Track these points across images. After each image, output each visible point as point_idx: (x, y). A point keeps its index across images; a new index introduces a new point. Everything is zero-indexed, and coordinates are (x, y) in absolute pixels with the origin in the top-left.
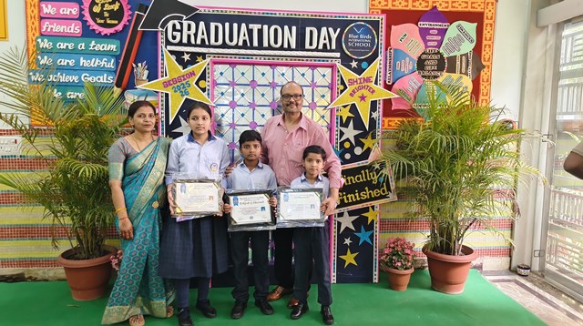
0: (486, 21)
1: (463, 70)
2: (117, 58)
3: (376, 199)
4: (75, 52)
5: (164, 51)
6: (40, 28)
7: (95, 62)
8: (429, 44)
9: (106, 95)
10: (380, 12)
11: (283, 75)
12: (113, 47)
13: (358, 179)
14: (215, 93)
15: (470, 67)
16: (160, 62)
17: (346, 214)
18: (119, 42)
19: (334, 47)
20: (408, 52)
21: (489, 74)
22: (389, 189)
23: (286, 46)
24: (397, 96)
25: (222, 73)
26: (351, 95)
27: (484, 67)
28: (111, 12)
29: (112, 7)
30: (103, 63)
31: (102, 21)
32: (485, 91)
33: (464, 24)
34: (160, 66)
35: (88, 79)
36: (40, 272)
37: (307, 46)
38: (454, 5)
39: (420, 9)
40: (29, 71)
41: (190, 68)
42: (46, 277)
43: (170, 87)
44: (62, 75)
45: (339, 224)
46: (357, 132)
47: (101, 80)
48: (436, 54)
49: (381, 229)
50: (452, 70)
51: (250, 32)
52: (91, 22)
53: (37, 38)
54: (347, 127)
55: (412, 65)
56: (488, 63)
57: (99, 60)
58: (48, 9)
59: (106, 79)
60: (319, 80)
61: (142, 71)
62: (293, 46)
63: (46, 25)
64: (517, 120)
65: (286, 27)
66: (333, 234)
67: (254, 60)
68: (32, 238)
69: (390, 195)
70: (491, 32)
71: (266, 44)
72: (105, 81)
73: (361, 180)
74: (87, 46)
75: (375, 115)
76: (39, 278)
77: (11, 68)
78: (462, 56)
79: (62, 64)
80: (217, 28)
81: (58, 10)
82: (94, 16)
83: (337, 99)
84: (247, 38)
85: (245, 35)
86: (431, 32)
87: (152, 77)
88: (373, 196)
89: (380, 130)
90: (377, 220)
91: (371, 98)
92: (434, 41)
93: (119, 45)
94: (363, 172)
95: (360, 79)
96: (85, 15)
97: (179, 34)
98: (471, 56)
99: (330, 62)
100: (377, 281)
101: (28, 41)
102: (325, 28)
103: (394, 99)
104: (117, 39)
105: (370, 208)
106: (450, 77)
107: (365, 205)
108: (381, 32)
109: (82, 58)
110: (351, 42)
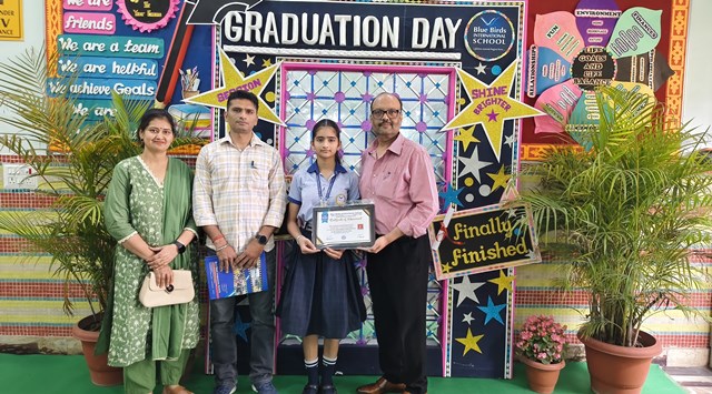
0: (675, 8)
1: (642, 78)
2: (160, 62)
3: (509, 259)
4: (106, 55)
5: (220, 51)
6: (63, 24)
7: (131, 68)
8: (591, 40)
11: (380, 84)
12: (155, 48)
13: (485, 230)
14: (288, 109)
15: (652, 73)
16: (214, 67)
17: (466, 280)
18: (161, 42)
19: (452, 45)
20: (560, 52)
21: (679, 82)
22: (529, 246)
23: (385, 44)
24: (543, 114)
25: (299, 82)
26: (476, 112)
27: (672, 73)
30: (141, 69)
31: (142, 14)
32: (674, 108)
33: (640, 10)
34: (214, 72)
35: (122, 90)
37: (415, 44)
40: (48, 81)
41: (254, 75)
42: (65, 349)
44: (89, 85)
45: (456, 293)
46: (483, 164)
47: (139, 92)
48: (601, 54)
49: (517, 302)
50: (624, 77)
51: (336, 26)
52: (127, 15)
53: (59, 37)
54: (469, 157)
55: (565, 70)
56: (679, 68)
57: (137, 64)
59: (144, 90)
60: (431, 92)
61: (191, 79)
62: (395, 44)
63: (70, 17)
65: (386, 19)
66: (448, 307)
67: (341, 63)
69: (531, 254)
70: (683, 23)
71: (357, 42)
72: (144, 93)
73: (489, 232)
74: (122, 47)
75: (509, 140)
76: (56, 350)
77: (25, 77)
78: (639, 57)
79: (90, 70)
80: (290, 20)
82: (130, 7)
83: (456, 118)
84: (331, 34)
85: (328, 31)
86: (594, 23)
87: (205, 86)
88: (505, 255)
89: (517, 161)
90: (511, 289)
91: (503, 117)
92: (598, 35)
93: (163, 45)
94: (491, 220)
95: (489, 90)
96: (120, 5)
97: (240, 29)
98: (652, 58)
99: (446, 66)
100: (509, 376)
101: (47, 40)
102: (440, 19)
103: (538, 117)
104: (160, 38)
105: (502, 273)
106: (621, 86)
107: (494, 267)
108: (521, 23)
109: (115, 63)
110: (477, 38)
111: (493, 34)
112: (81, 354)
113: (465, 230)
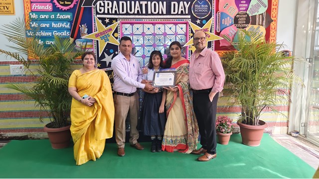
1: (260, 23)
2: (71, 22)
4: (49, 20)
5: (95, 17)
6: (31, 7)
7: (60, 25)
8: (241, 9)
9: (65, 42)
12: (69, 17)
15: (264, 21)
18: (72, 13)
19: (187, 12)
20: (229, 14)
24: (223, 39)
27: (272, 21)
30: (64, 25)
31: (63, 3)
32: (273, 34)
35: (56, 34)
36: (36, 135)
40: (26, 30)
42: (39, 137)
43: (99, 37)
44: (43, 32)
47: (63, 35)
48: (245, 14)
50: (254, 23)
51: (141, 6)
52: (57, 3)
53: (30, 13)
55: (231, 21)
56: (275, 19)
57: (62, 23)
59: (65, 34)
60: (179, 31)
61: (84, 29)
62: (165, 13)
63: (34, 6)
64: (291, 50)
65: (160, 2)
67: (143, 21)
68: (31, 117)
70: (276, 1)
71: (149, 12)
74: (56, 16)
76: (35, 138)
78: (259, 15)
79: (43, 26)
80: (123, 4)
83: (189, 41)
85: (138, 8)
86: (242, 2)
87: (90, 31)
91: (208, 40)
92: (244, 7)
93: (72, 15)
97: (103, 8)
98: (265, 15)
99: (185, 21)
101: (25, 14)
102: (182, 2)
103: (221, 40)
106: (253, 27)
108: (214, 3)
109: (53, 23)
110: (197, 9)
111: (203, 8)
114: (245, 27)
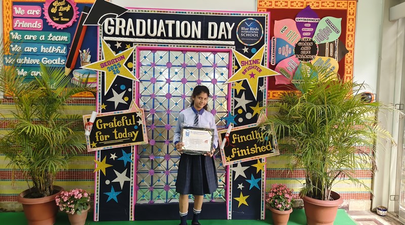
0: (349, 17)
1: (331, 54)
2: (68, 46)
3: (262, 153)
4: (38, 42)
5: (102, 40)
6: (13, 24)
7: (52, 49)
8: (304, 34)
9: (56, 74)
10: (265, 10)
11: (192, 58)
12: (65, 38)
13: (249, 138)
14: (141, 72)
15: (337, 52)
16: (99, 48)
17: (239, 165)
18: (69, 35)
19: (230, 37)
20: (288, 41)
22: (273, 146)
23: (193, 36)
24: (279, 74)
25: (147, 57)
26: (243, 73)
27: (348, 52)
28: (63, 12)
29: (65, 9)
30: (57, 50)
31: (58, 19)
32: (349, 70)
33: (331, 18)
34: (99, 52)
35: (47, 61)
36: (9, 205)
37: (210, 36)
38: (323, 4)
39: (297, 7)
40: (4, 56)
41: (121, 53)
42: (14, 208)
43: (106, 67)
44: (27, 58)
45: (234, 173)
46: (248, 102)
47: (56, 63)
48: (310, 42)
49: (267, 176)
50: (322, 54)
51: (166, 26)
52: (49, 20)
53: (11, 32)
54: (240, 97)
55: (291, 50)
57: (55, 47)
58: (19, 11)
59: (58, 61)
60: (219, 62)
61: (86, 55)
62: (199, 36)
63: (18, 23)
64: (374, 92)
65: (193, 23)
66: (229, 180)
67: (169, 47)
70: (353, 25)
71: (178, 35)
72: (59, 63)
73: (251, 139)
74: (46, 37)
75: (262, 88)
76: (9, 209)
78: (330, 43)
79: (28, 50)
80: (141, 23)
81: (26, 12)
82: (51, 15)
83: (232, 76)
84: (164, 30)
85: (162, 29)
86: (306, 25)
87: (93, 60)
88: (260, 151)
89: (266, 100)
90: (264, 170)
91: (258, 76)
92: (308, 32)
93: (70, 36)
94: (252, 132)
95: (250, 61)
96: (45, 14)
97: (113, 27)
98: (337, 44)
99: (227, 48)
100: (263, 218)
101: (4, 34)
102: (223, 23)
103: (276, 76)
104: (68, 32)
105: (258, 160)
106: (321, 59)
107: (254, 158)
108: (267, 25)
109: (42, 46)
110: (243, 33)
111: (252, 31)
112: (23, 211)
113: (238, 138)
114: (310, 59)
